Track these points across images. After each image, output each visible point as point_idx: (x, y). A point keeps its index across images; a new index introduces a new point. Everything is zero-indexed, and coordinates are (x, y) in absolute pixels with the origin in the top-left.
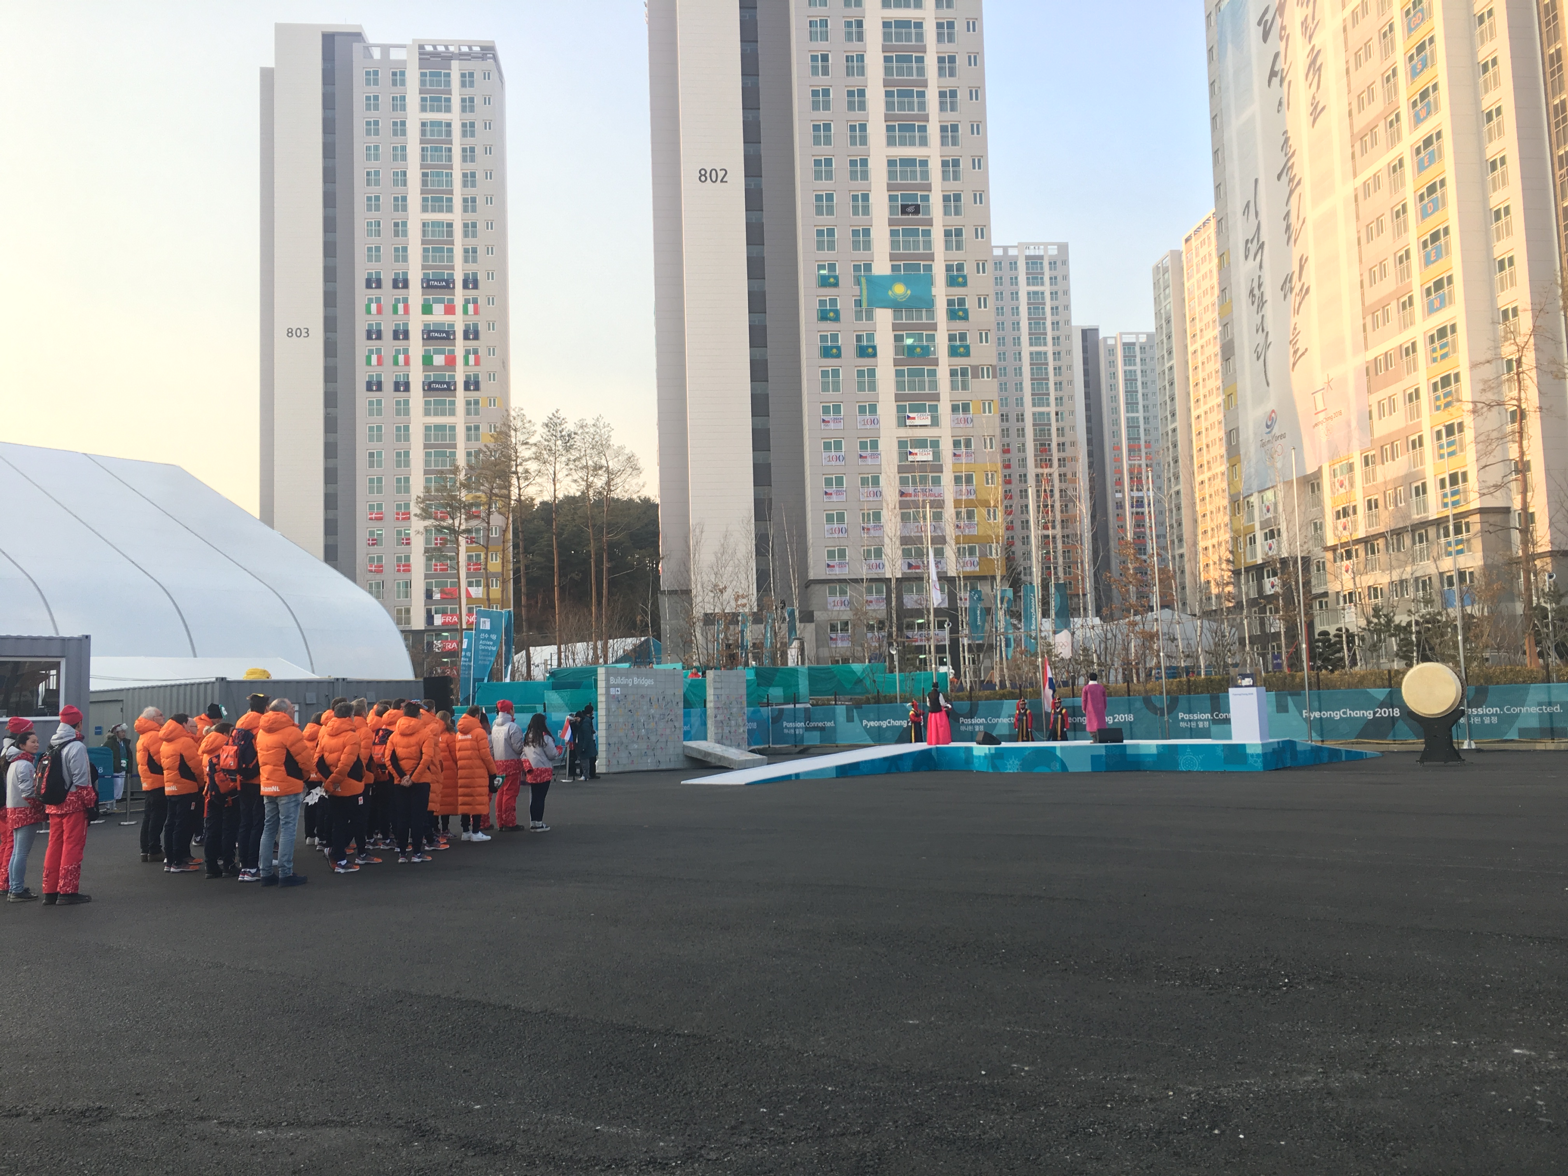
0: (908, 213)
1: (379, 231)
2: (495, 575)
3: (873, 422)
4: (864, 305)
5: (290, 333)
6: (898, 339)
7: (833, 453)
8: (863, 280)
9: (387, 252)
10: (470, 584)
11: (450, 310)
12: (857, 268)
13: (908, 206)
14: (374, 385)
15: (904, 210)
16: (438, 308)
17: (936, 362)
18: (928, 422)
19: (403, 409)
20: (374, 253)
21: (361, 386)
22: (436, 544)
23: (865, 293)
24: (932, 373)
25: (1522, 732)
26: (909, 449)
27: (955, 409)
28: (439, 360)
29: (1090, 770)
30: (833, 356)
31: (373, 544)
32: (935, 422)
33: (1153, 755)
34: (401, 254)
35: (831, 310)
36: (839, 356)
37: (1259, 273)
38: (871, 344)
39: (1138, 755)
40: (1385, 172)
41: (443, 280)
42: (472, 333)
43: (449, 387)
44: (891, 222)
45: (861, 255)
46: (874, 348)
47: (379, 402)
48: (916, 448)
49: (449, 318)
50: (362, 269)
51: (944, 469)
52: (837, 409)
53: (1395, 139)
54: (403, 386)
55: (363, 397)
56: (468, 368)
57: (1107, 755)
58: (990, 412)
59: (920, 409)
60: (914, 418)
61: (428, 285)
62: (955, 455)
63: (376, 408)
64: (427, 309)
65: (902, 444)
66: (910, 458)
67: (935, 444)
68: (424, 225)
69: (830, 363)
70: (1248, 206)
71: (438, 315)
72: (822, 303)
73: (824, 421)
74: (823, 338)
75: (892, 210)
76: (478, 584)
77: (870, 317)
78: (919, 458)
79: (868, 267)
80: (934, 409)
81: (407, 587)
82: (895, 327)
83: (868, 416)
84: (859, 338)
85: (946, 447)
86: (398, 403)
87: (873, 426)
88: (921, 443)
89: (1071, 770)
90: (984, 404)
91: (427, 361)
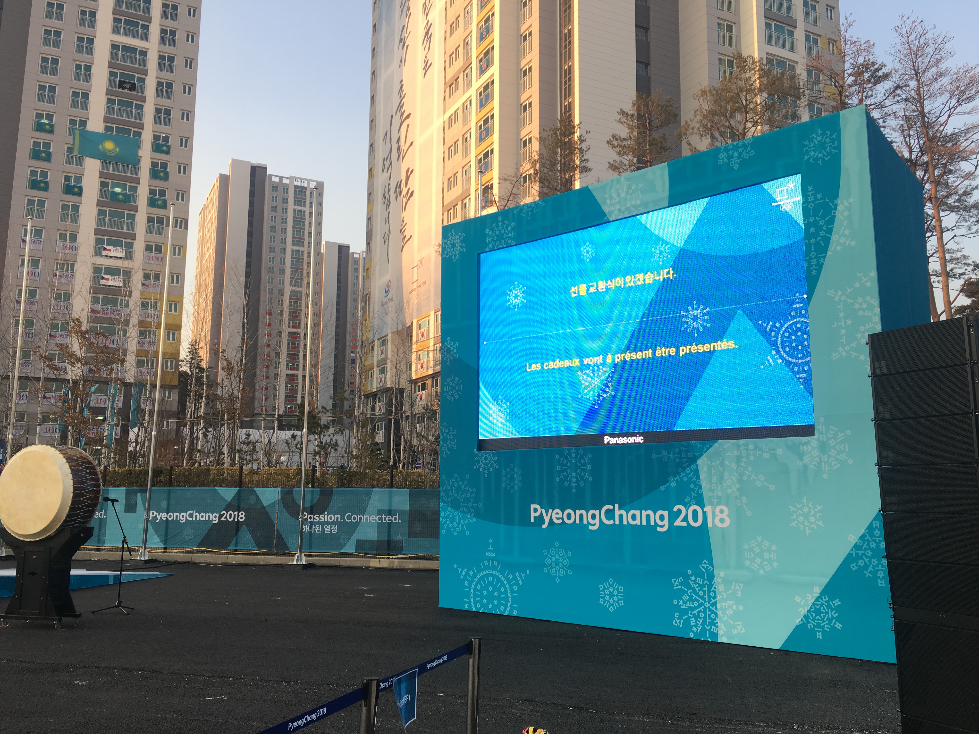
0: (124, 88)
4: (76, 153)
6: (103, 185)
8: (77, 132)
12: (73, 122)
13: (125, 83)
15: (122, 85)
17: (136, 209)
23: (77, 142)
24: (132, 217)
25: (360, 544)
27: (149, 248)
30: (40, 189)
32: (129, 256)
35: (43, 152)
36: (46, 189)
37: (388, 182)
38: (79, 185)
40: (461, 109)
44: (108, 92)
45: (78, 113)
46: (81, 189)
53: (467, 86)
59: (116, 244)
65: (97, 270)
66: (103, 282)
67: (128, 274)
69: (37, 195)
70: (386, 134)
72: (36, 144)
74: (34, 173)
75: (111, 83)
77: (80, 162)
78: (111, 283)
79: (83, 123)
80: (130, 246)
82: (102, 175)
84: (68, 178)
85: (137, 278)
88: (113, 271)
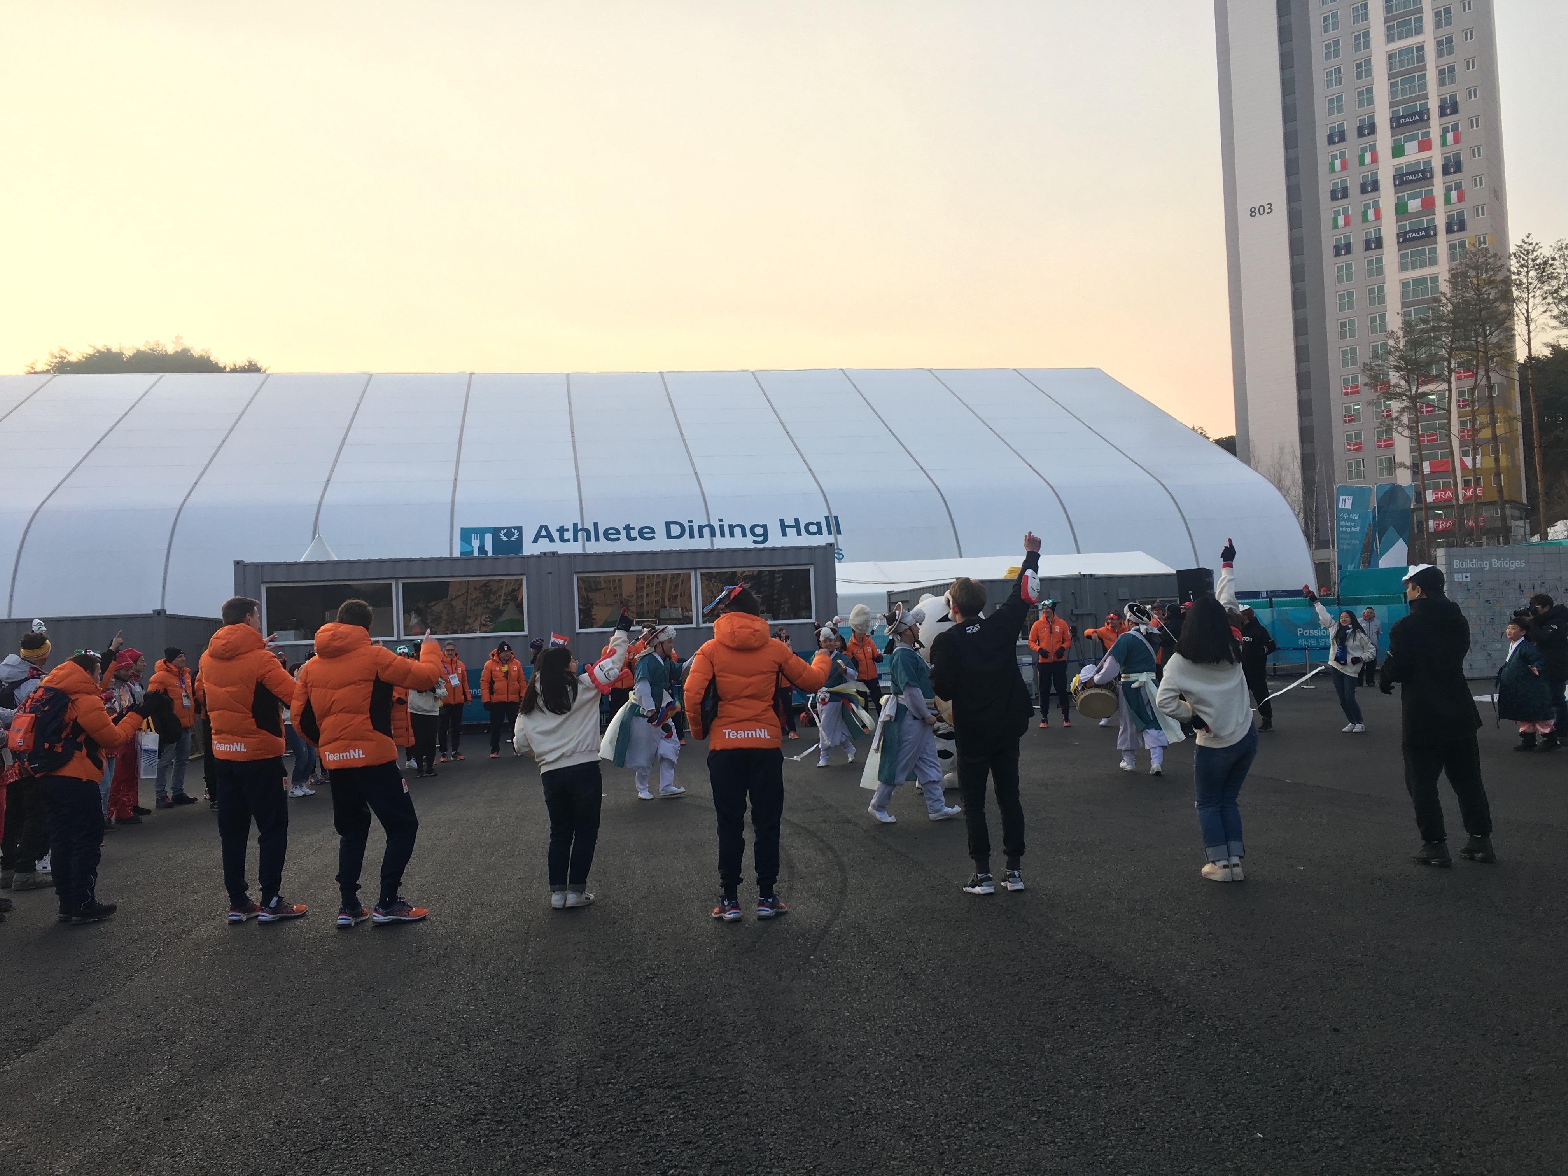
1: (1340, 78)
5: (1253, 212)
9: (1349, 99)
10: (1465, 454)
11: (1425, 145)
14: (1343, 249)
16: (1411, 147)
19: (1377, 268)
20: (1336, 105)
21: (1328, 251)
28: (1414, 205)
31: (1350, 421)
34: (1366, 97)
41: (1415, 114)
42: (1452, 166)
43: (1430, 234)
47: (1349, 266)
49: (1425, 155)
50: (1323, 125)
54: (1375, 243)
55: (1330, 263)
56: (1449, 207)
61: (1397, 123)
63: (1345, 274)
64: (1398, 151)
68: (1390, 57)
71: (1413, 154)
76: (1474, 453)
86: (1370, 263)
91: (1401, 209)
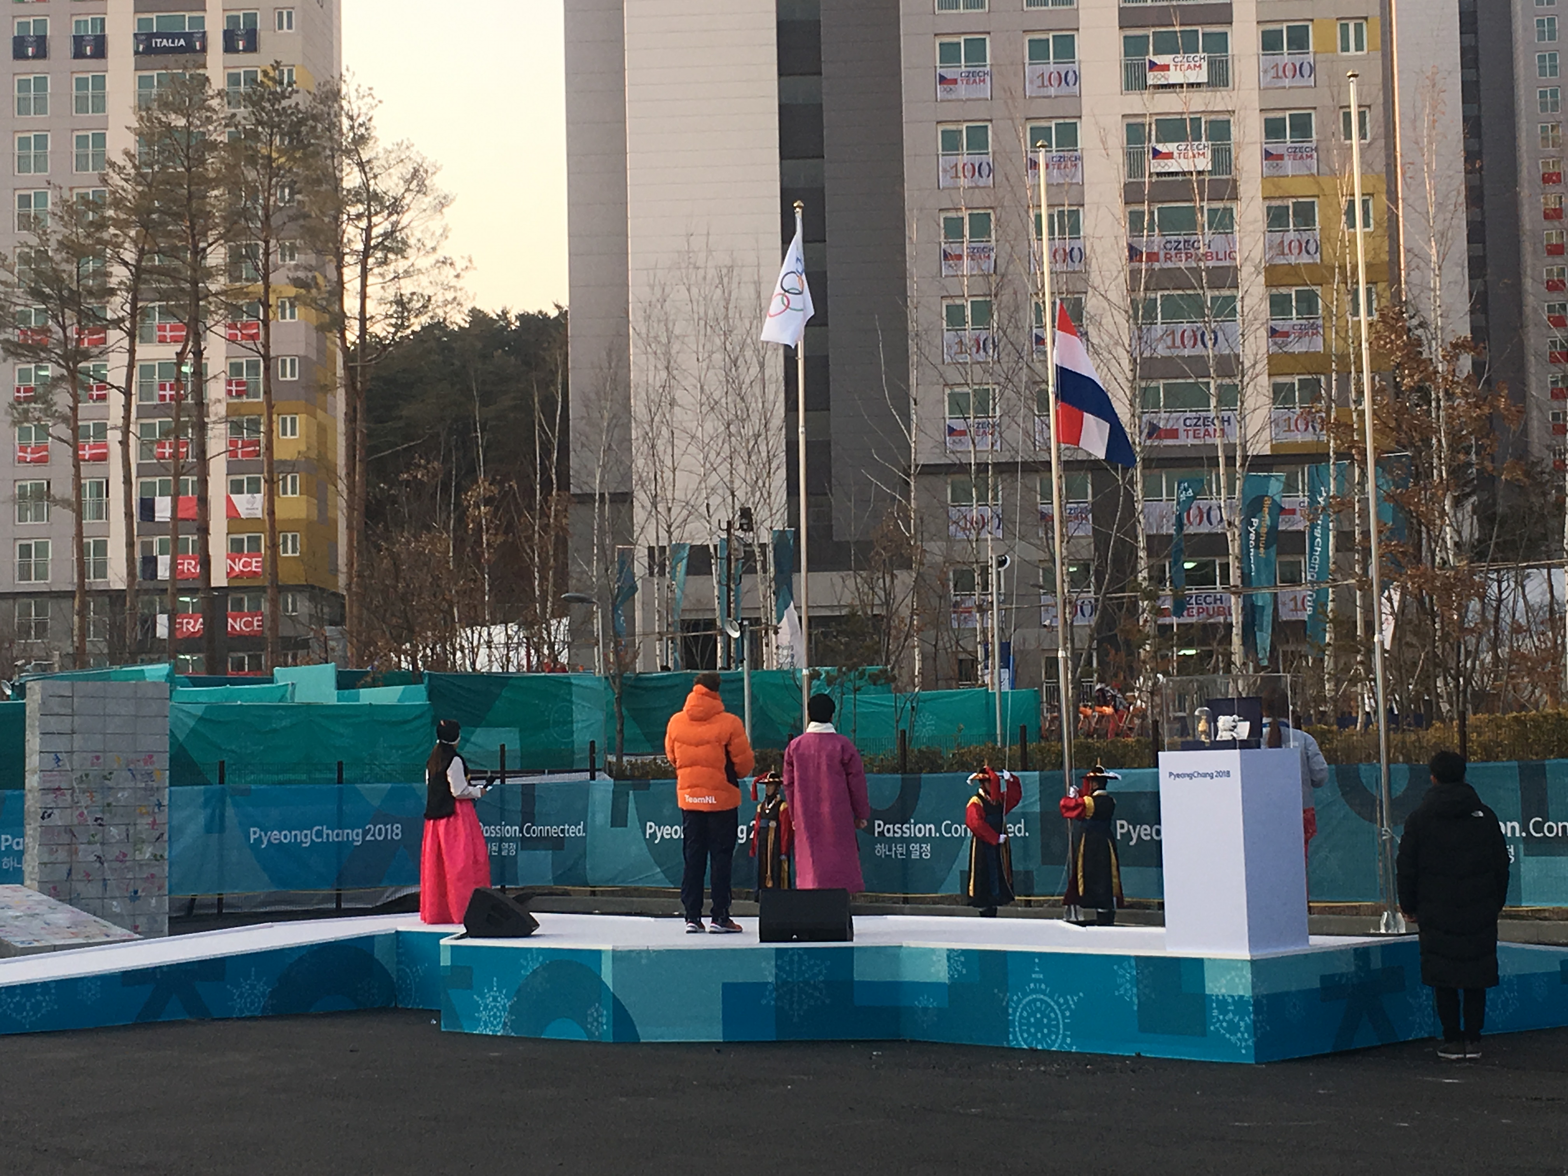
2: (290, 466)
3: (1063, 79)
7: (964, 158)
10: (236, 487)
14: (30, 46)
18: (1202, 76)
19: (93, 96)
22: (163, 397)
26: (1153, 143)
29: (717, 1036)
33: (936, 986)
39: (896, 987)
43: (192, 45)
47: (41, 83)
48: (1165, 141)
51: (1242, 189)
52: (976, 50)
54: (92, 45)
57: (781, 985)
58: (1359, 47)
60: (1166, 68)
62: (1268, 155)
63: (33, 97)
73: (943, 79)
76: (254, 488)
81: (100, 495)
83: (1052, 67)
86: (82, 84)
87: (1064, 90)
89: (648, 1034)
90: (1345, 28)
